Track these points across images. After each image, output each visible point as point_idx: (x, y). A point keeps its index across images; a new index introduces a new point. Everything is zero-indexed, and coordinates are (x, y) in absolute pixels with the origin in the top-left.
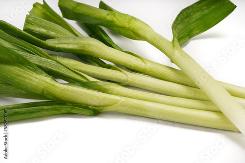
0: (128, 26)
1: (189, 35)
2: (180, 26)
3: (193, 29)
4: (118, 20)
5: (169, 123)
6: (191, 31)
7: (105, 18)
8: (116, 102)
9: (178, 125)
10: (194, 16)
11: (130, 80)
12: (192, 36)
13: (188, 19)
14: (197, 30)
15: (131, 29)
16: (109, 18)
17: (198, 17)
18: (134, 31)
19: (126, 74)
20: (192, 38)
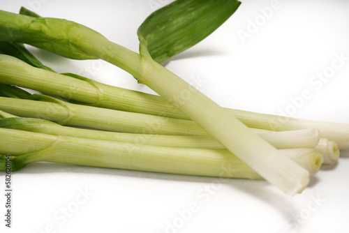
0: (66, 37)
1: (167, 52)
2: (152, 36)
3: (174, 43)
4: (49, 28)
5: (140, 174)
6: (170, 46)
7: (29, 27)
8: (50, 144)
9: (155, 175)
10: (175, 22)
11: (72, 114)
12: (173, 54)
13: (164, 27)
14: (180, 44)
15: (71, 41)
16: (35, 26)
17: (180, 24)
18: (77, 43)
19: (65, 106)
20: (172, 57)
